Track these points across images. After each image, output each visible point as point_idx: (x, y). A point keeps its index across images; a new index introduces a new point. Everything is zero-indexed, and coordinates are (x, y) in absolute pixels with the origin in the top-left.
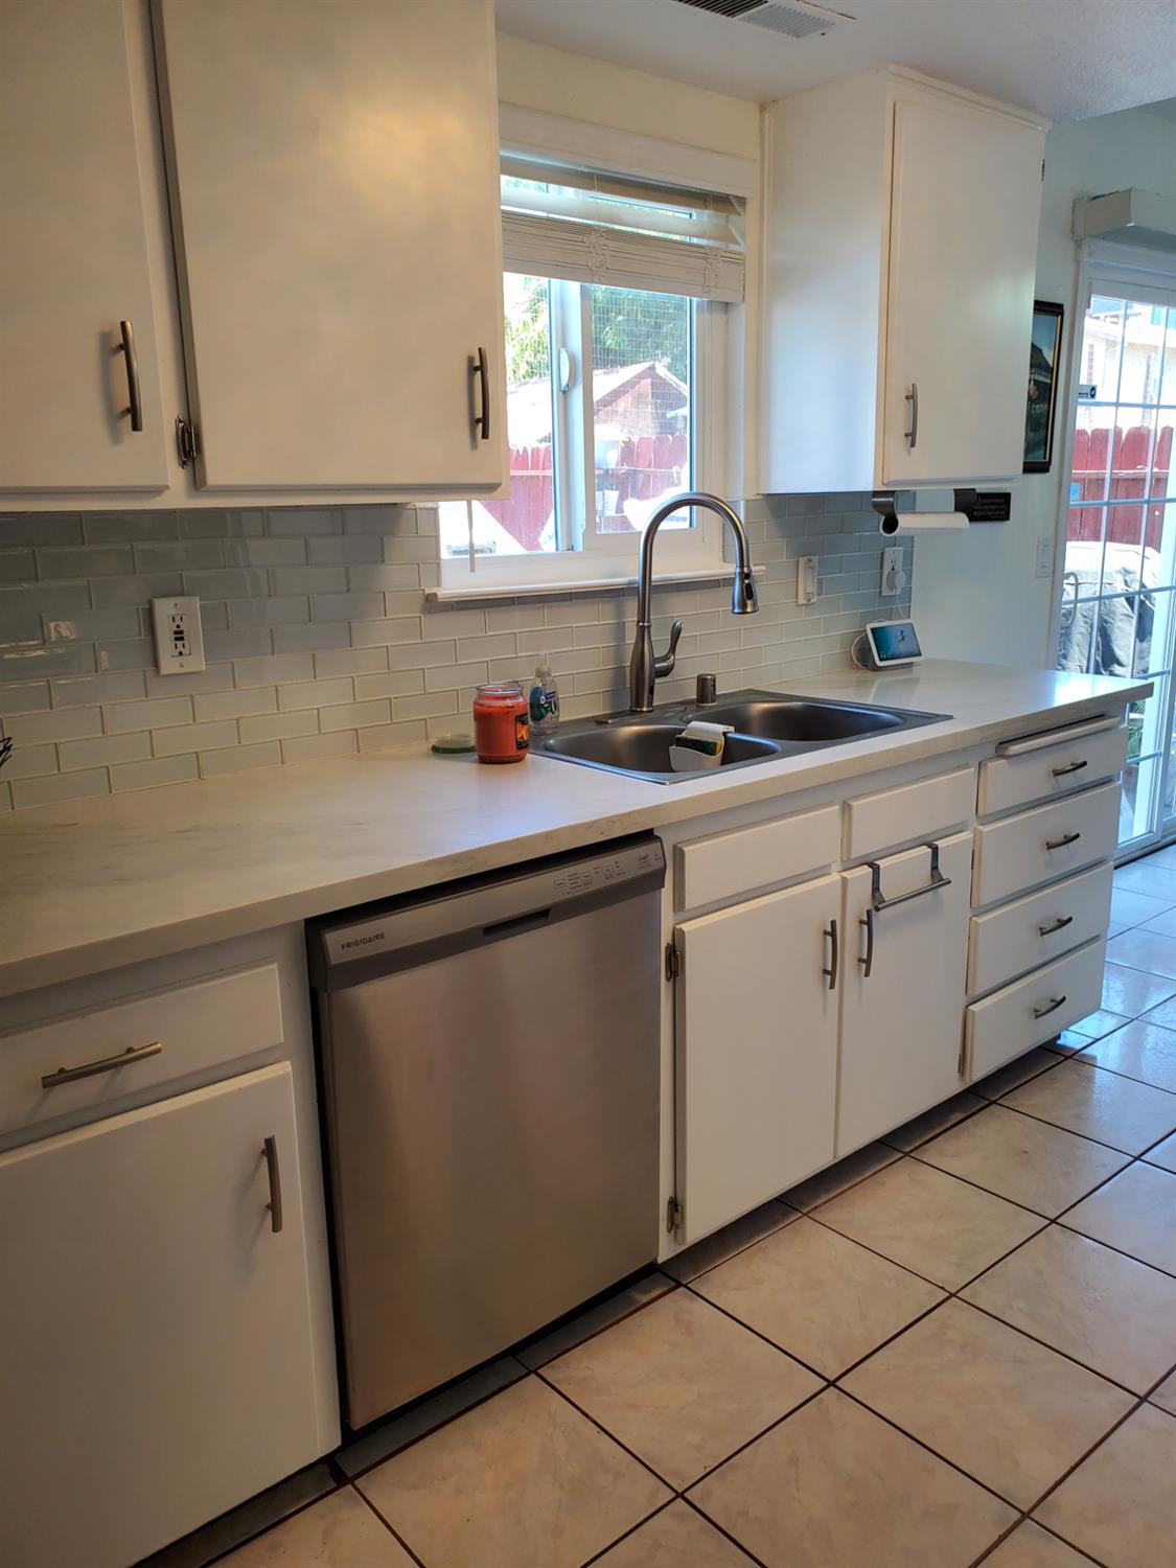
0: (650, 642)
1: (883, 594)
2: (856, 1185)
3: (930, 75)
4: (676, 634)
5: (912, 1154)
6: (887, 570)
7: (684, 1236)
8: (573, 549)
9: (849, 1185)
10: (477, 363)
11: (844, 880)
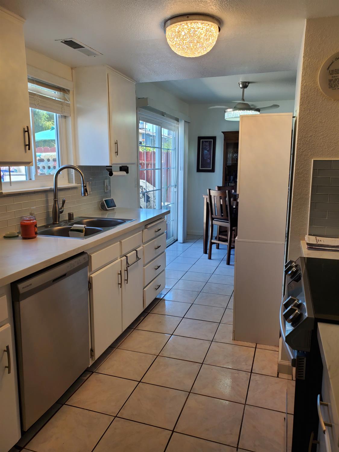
0: (58, 204)
1: (105, 191)
2: (125, 339)
3: (115, 69)
4: (64, 202)
5: (136, 329)
6: (105, 185)
7: (95, 358)
8: (31, 180)
9: (124, 339)
10: (26, 130)
11: (121, 260)
